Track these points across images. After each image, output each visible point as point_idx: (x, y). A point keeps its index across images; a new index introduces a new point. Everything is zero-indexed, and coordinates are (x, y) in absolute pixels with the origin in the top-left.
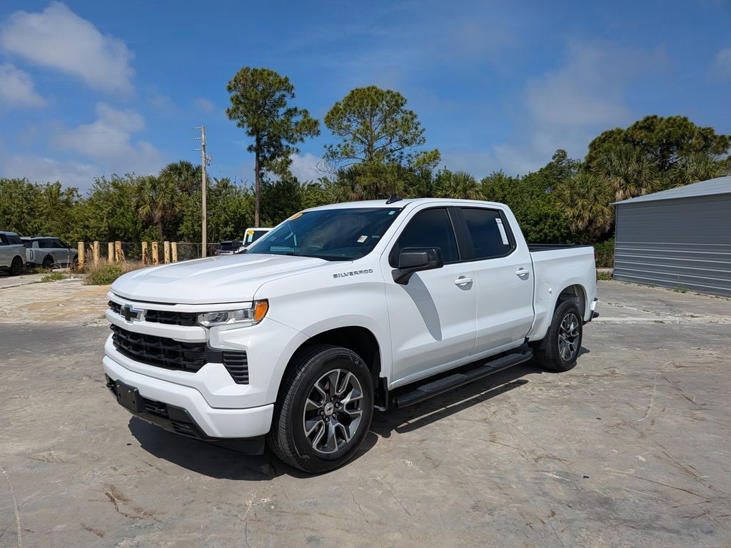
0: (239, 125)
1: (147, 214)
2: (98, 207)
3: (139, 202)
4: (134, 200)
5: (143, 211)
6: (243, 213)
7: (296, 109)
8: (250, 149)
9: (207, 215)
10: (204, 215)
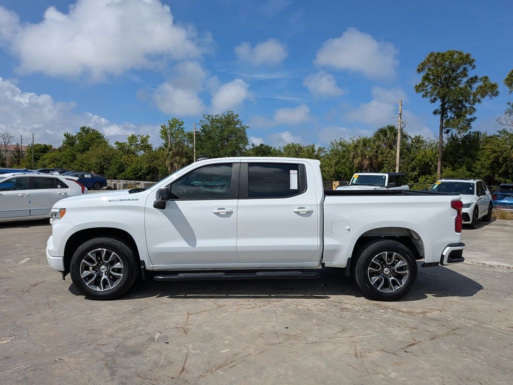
0: (424, 96)
1: (358, 163)
2: (330, 160)
3: (354, 155)
4: (352, 154)
5: (357, 161)
6: (427, 161)
7: (476, 77)
8: (435, 113)
9: (400, 163)
10: (398, 163)
